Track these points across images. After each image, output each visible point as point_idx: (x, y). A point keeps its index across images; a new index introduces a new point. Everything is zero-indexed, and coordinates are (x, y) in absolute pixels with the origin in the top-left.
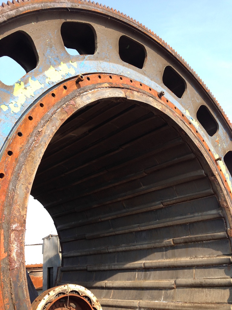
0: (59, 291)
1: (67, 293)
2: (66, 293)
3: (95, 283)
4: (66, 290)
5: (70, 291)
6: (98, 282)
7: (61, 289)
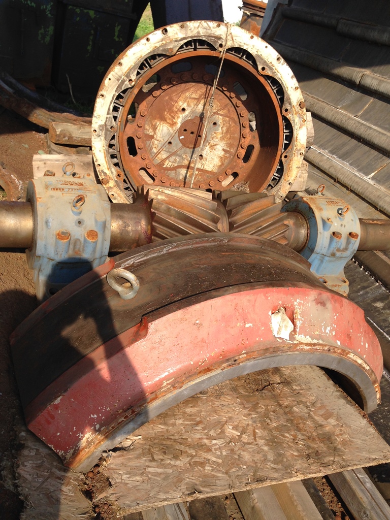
1: (220, 49)
3: (340, 66)
4: (219, 38)
6: (348, 67)
7: (204, 28)
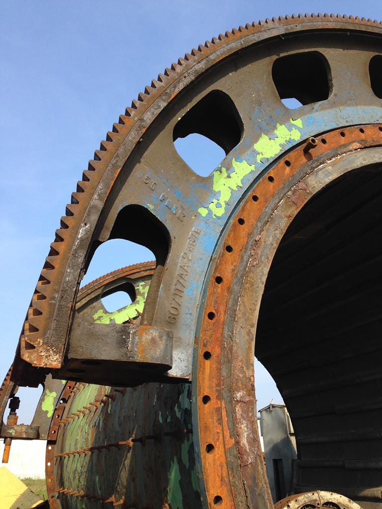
0: (305, 501)
1: (319, 506)
2: (316, 505)
3: (363, 490)
4: (316, 500)
5: (322, 502)
6: (368, 490)
7: (307, 498)
